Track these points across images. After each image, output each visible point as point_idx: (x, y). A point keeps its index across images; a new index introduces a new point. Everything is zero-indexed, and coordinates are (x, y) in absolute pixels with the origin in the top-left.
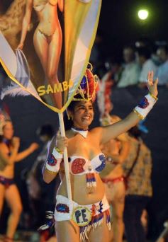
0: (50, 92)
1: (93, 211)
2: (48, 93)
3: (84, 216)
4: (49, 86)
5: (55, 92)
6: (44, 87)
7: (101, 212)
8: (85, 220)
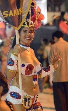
0: (11, 15)
1: (33, 100)
2: (10, 16)
3: (29, 102)
4: (11, 11)
5: (14, 15)
6: (7, 12)
7: (36, 103)
8: (29, 105)
